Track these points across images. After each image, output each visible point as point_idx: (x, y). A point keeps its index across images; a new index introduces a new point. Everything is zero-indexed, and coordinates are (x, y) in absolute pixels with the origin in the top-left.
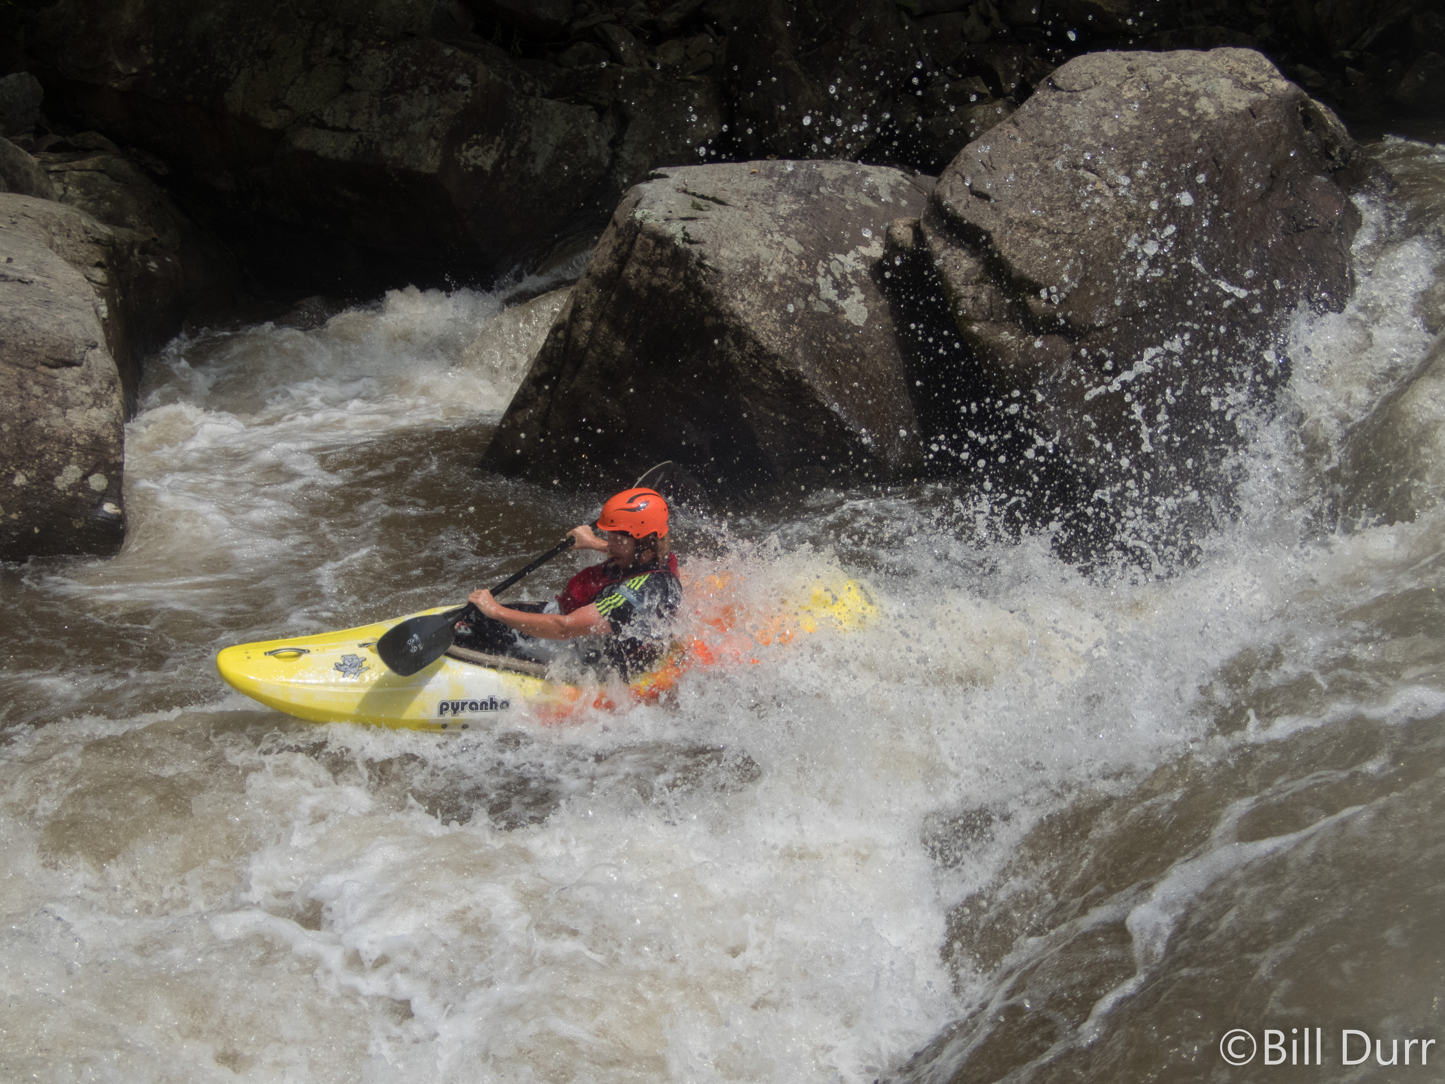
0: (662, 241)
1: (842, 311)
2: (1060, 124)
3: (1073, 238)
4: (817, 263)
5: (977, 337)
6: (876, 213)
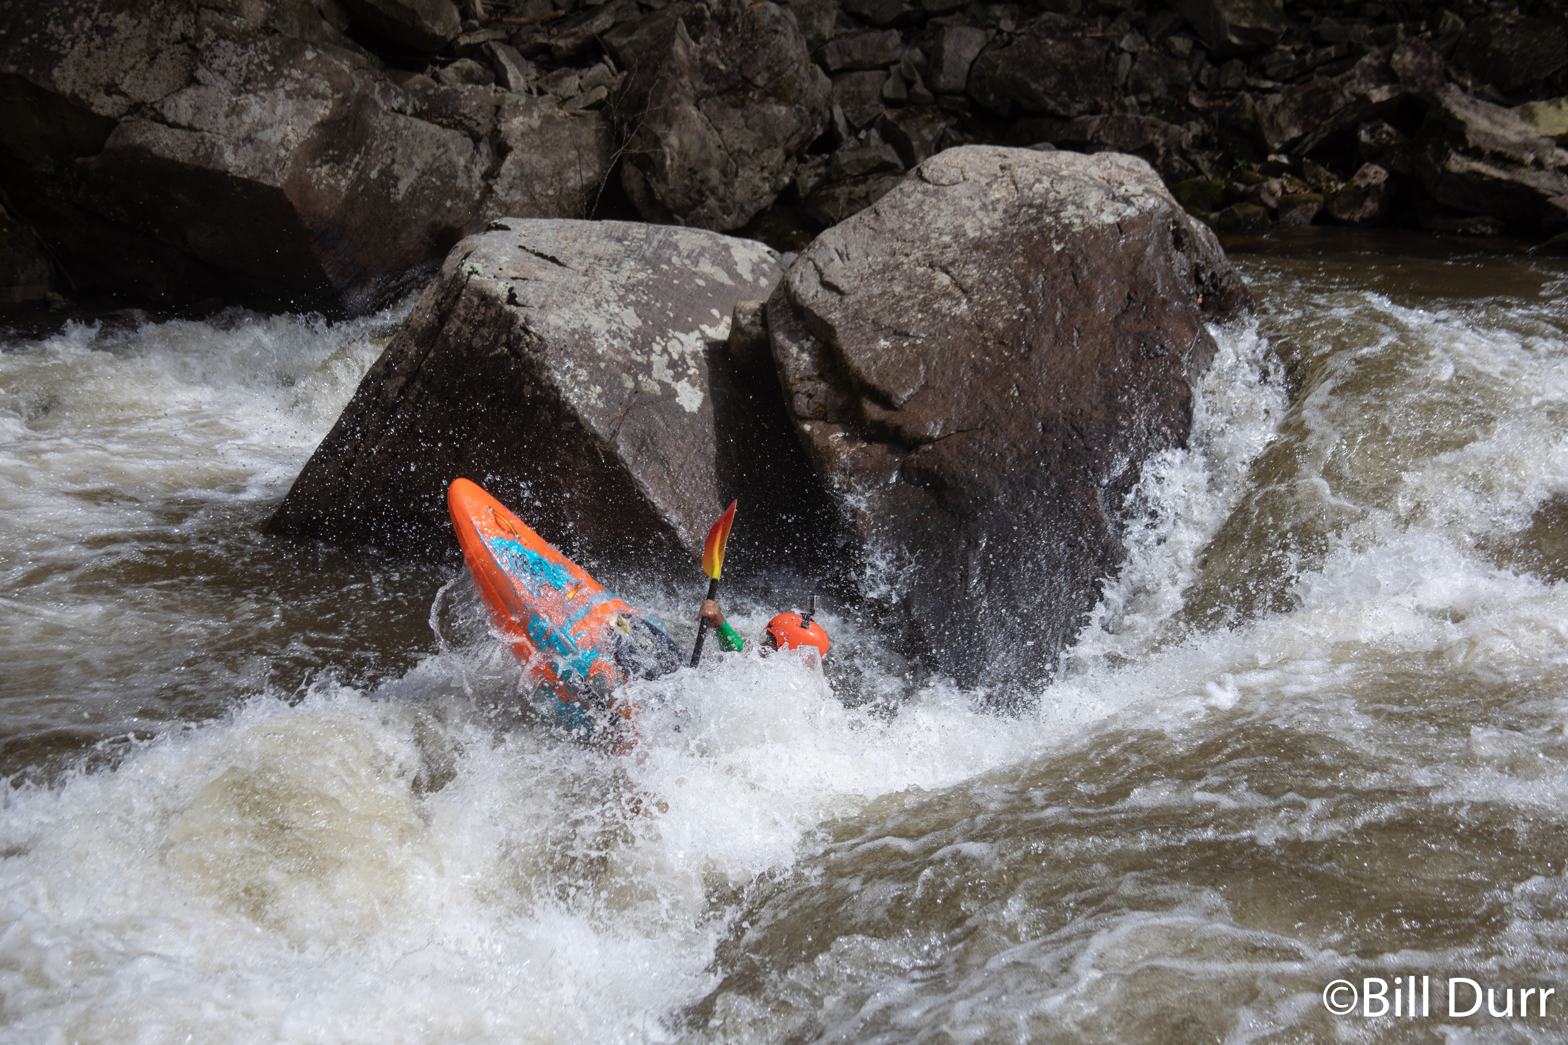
0: (486, 299)
1: (674, 394)
2: (922, 218)
3: (919, 342)
4: (654, 340)
5: (808, 437)
6: (730, 291)
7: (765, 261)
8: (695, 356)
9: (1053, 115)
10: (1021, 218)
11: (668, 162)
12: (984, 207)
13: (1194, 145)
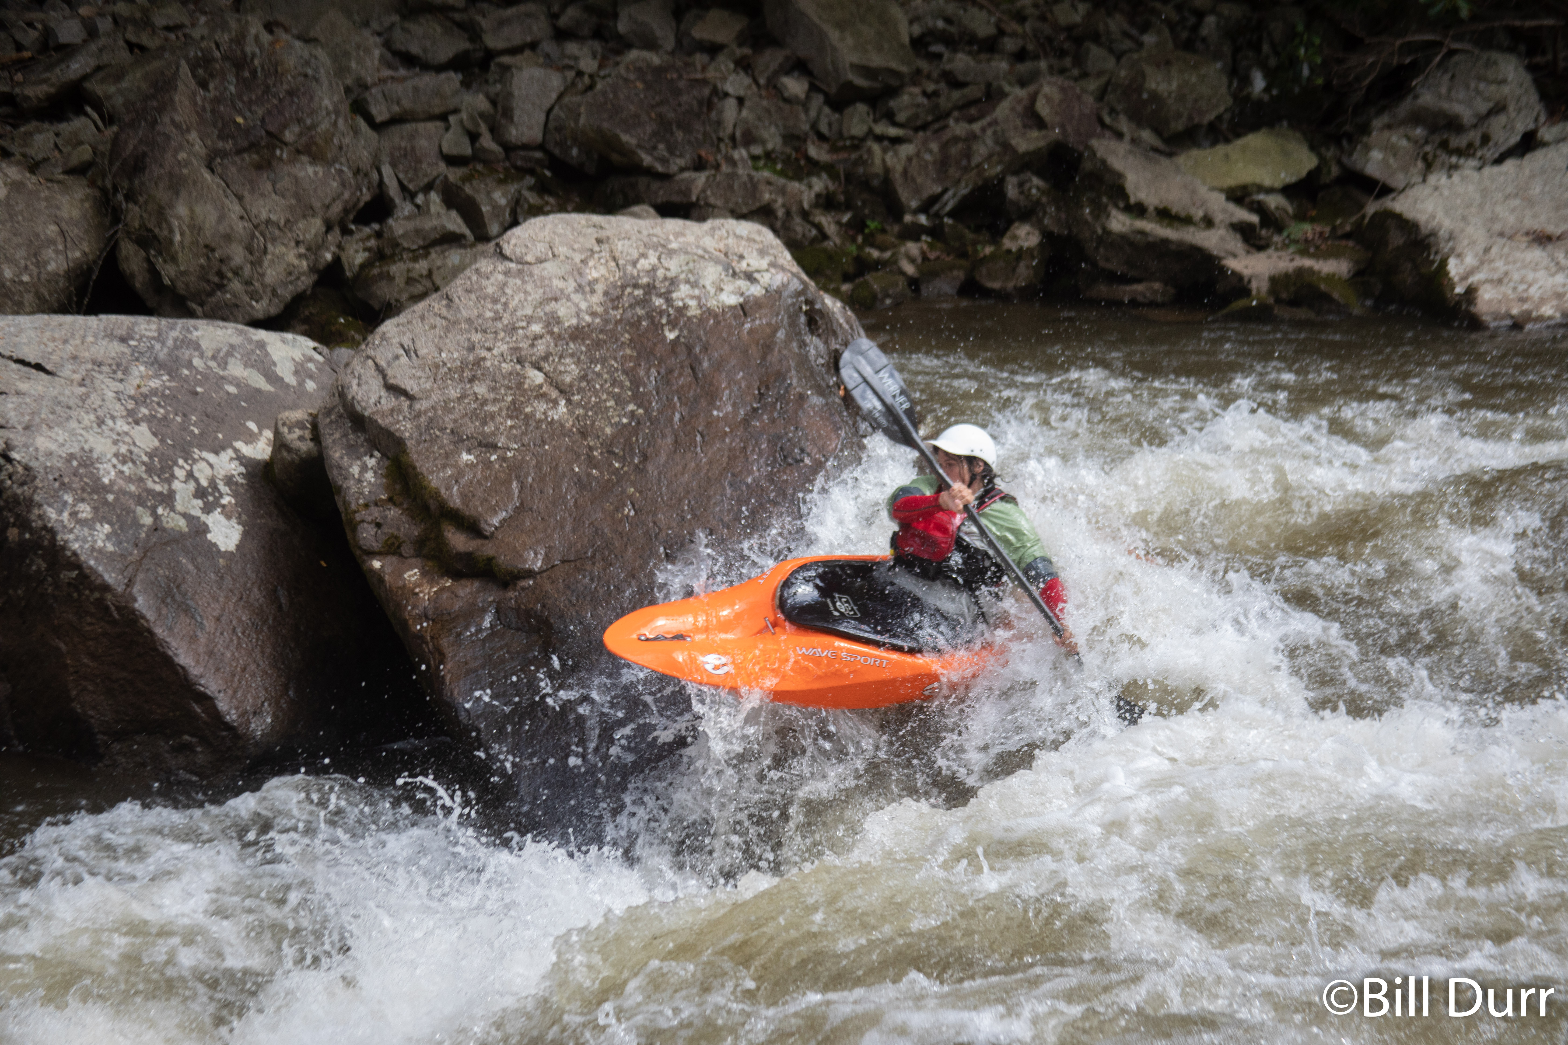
1: (204, 529)
2: (505, 305)
3: (509, 454)
4: (175, 463)
5: (378, 576)
6: (269, 398)
7: (311, 359)
8: (229, 480)
9: (650, 172)
10: (626, 301)
11: (178, 238)
12: (580, 288)
13: (816, 205)
